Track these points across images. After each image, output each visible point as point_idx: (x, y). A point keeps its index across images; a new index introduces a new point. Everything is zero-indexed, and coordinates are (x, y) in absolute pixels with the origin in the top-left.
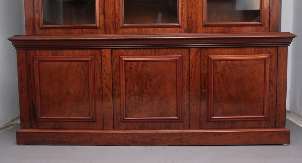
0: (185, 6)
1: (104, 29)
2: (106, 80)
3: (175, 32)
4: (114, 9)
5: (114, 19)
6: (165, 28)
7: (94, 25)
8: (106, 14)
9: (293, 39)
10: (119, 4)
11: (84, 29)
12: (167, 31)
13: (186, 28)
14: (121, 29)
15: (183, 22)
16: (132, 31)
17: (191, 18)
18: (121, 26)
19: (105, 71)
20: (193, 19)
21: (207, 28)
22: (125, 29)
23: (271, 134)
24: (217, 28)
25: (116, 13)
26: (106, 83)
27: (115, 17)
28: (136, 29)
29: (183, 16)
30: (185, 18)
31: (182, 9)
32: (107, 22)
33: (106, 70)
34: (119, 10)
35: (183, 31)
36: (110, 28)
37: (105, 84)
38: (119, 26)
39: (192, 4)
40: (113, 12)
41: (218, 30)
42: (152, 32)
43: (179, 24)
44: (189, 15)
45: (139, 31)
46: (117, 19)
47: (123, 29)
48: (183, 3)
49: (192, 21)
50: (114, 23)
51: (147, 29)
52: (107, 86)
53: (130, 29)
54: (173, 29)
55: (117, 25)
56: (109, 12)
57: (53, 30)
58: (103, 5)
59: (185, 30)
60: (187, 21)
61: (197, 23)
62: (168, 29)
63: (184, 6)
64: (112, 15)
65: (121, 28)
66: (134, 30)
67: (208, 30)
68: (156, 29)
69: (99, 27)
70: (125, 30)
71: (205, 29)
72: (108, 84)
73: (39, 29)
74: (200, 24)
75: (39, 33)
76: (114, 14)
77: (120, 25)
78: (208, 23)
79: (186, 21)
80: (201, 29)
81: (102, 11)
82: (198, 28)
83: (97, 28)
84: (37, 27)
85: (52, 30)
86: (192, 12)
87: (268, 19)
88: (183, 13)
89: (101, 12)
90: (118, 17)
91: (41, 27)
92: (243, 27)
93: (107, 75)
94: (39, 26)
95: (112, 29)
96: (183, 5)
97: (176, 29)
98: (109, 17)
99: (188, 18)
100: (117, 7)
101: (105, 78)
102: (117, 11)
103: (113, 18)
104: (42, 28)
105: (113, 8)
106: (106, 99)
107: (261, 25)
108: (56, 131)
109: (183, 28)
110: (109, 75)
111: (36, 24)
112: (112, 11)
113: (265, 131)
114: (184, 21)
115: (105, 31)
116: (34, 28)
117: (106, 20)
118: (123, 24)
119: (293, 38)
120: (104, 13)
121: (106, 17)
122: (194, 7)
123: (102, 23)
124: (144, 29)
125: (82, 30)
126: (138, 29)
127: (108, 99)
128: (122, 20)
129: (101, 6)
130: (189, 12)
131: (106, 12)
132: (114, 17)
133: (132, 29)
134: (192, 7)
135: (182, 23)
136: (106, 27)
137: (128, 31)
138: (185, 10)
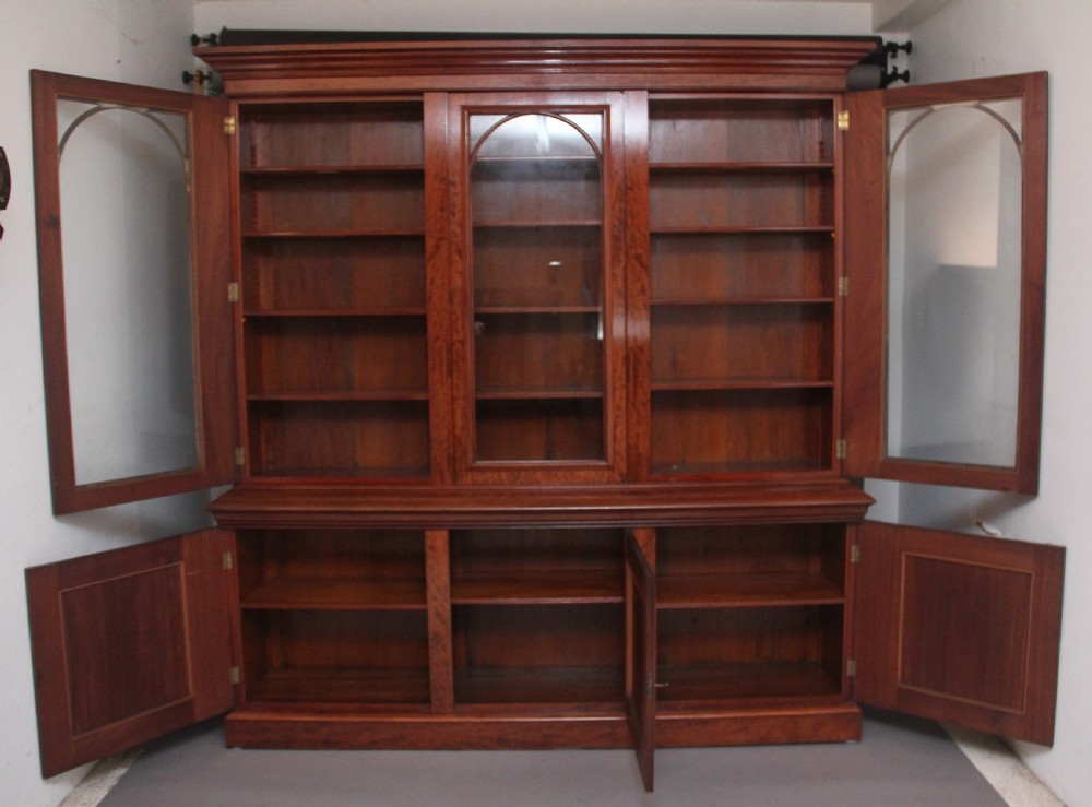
0: (623, 420)
2: (437, 600)
3: (597, 481)
4: (451, 427)
5: (451, 450)
6: (573, 473)
8: (432, 438)
10: (464, 415)
12: (579, 477)
13: (625, 473)
14: (470, 474)
15: (618, 458)
16: (496, 477)
17: (636, 448)
18: (469, 467)
19: (433, 580)
20: (641, 451)
22: (479, 474)
23: (819, 721)
25: (457, 436)
26: (436, 608)
27: (454, 445)
28: (504, 475)
29: (617, 444)
30: (622, 446)
31: (615, 426)
32: (435, 457)
33: (436, 579)
34: (463, 429)
35: (618, 478)
36: (441, 471)
37: (433, 610)
38: (464, 466)
39: (639, 414)
40: (449, 433)
42: (543, 482)
43: (607, 461)
44: (632, 441)
45: (512, 477)
46: (459, 449)
47: (474, 473)
48: (619, 413)
49: (639, 455)
50: (453, 460)
51: (531, 472)
52: (439, 615)
53: (491, 473)
54: (593, 473)
55: (458, 463)
56: (440, 434)
59: (621, 475)
60: (628, 454)
62: (583, 473)
63: (619, 420)
64: (448, 440)
65: (469, 471)
66: (500, 476)
68: (553, 473)
70: (479, 477)
72: (440, 609)
76: (451, 439)
77: (466, 465)
79: (624, 455)
86: (638, 435)
88: (618, 435)
90: (460, 445)
93: (438, 588)
95: (446, 473)
96: (617, 416)
97: (600, 474)
98: (439, 444)
99: (628, 447)
100: (459, 423)
101: (434, 598)
102: (458, 432)
103: (449, 447)
105: (449, 424)
106: (437, 644)
109: (617, 471)
110: (443, 590)
112: (446, 432)
114: (619, 454)
117: (432, 451)
118: (474, 462)
121: (432, 445)
122: (643, 423)
124: (523, 473)
126: (510, 473)
127: (441, 645)
128: (470, 455)
130: (632, 434)
131: (431, 434)
132: (452, 446)
133: (496, 474)
134: (639, 423)
135: (615, 460)
136: (434, 468)
137: (486, 477)
138: (621, 429)
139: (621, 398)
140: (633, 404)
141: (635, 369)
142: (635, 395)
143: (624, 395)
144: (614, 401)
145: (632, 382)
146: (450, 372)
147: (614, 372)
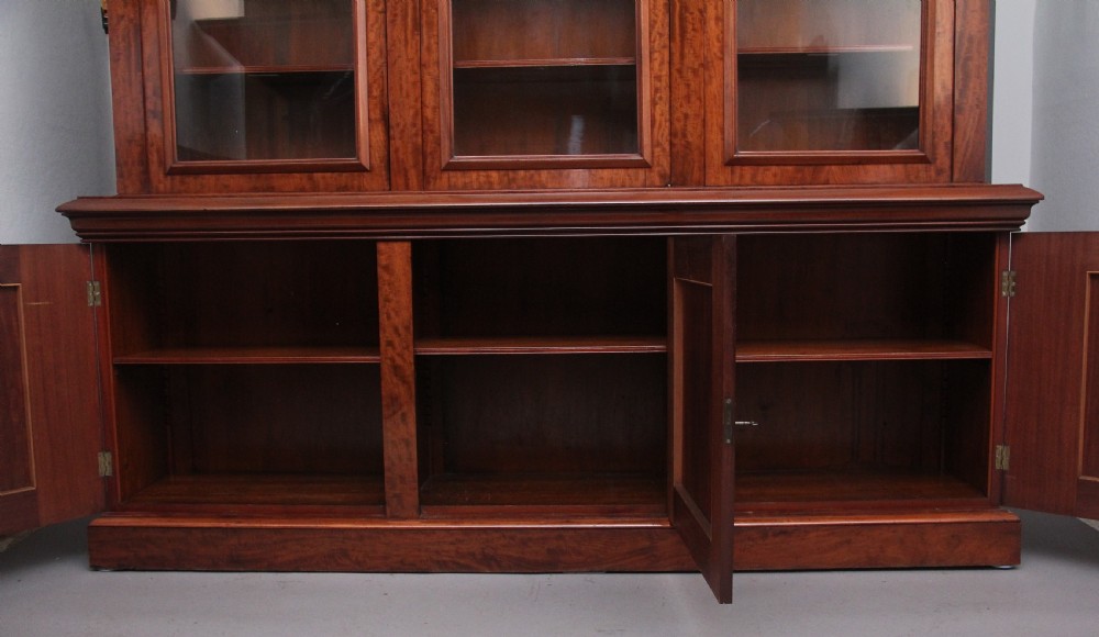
0: (665, 94)
1: (384, 173)
2: (394, 348)
3: (627, 184)
4: (419, 105)
5: (420, 140)
6: (593, 171)
7: (352, 160)
8: (392, 123)
9: (1034, 208)
10: (438, 88)
11: (315, 174)
12: (602, 178)
13: (668, 171)
14: (445, 175)
15: (657, 150)
16: (482, 179)
17: (684, 136)
18: (443, 165)
19: (389, 317)
20: (690, 139)
21: (738, 169)
22: (459, 174)
23: (958, 533)
24: (774, 168)
25: (427, 120)
26: (393, 360)
27: (423, 132)
28: (494, 174)
29: (656, 130)
30: (663, 135)
31: (654, 103)
32: (397, 151)
33: (393, 314)
34: (436, 108)
35: (657, 181)
36: (406, 171)
37: (388, 362)
38: (437, 164)
39: (688, 85)
40: (416, 114)
41: (775, 175)
42: (550, 186)
43: (642, 155)
44: (678, 126)
45: (506, 179)
46: (430, 137)
47: (452, 174)
48: (658, 84)
49: (688, 145)
50: (421, 153)
51: (532, 172)
52: (396, 369)
53: (474, 175)
54: (622, 172)
55: (429, 160)
56: (404, 116)
57: (210, 179)
58: (382, 91)
59: (662, 176)
60: (672, 145)
61: (703, 154)
62: (607, 173)
63: (658, 95)
64: (414, 125)
65: (445, 170)
66: (488, 176)
67: (742, 176)
68: (565, 172)
69: (368, 167)
70: (458, 178)
71: (733, 172)
72: (399, 361)
73: (161, 175)
74: (716, 158)
75: (161, 187)
76: (419, 122)
77: (440, 163)
78: (743, 154)
79: (668, 148)
80: (716, 173)
81: (378, 111)
82: (707, 170)
83: (360, 169)
84: (154, 167)
85: (207, 176)
86: (686, 116)
87: (948, 139)
88: (658, 117)
89: (377, 115)
90: (432, 132)
91: (172, 168)
92: (861, 167)
93: (396, 330)
94: (162, 163)
95: (413, 174)
96: (657, 90)
97: (631, 172)
98: (403, 131)
99: (672, 134)
100: (430, 100)
101: (390, 343)
102: (429, 113)
103: (416, 135)
104: (172, 172)
105: (416, 101)
106: (394, 413)
107: (923, 160)
108: (223, 525)
109: (656, 169)
110: (401, 330)
111: (154, 158)
112: (412, 112)
113: (938, 520)
114: (659, 144)
115: (389, 179)
116: (146, 172)
117: (392, 142)
118: (452, 157)
119: (1033, 204)
120: (386, 119)
121: (392, 132)
122: (693, 99)
123: (379, 154)
124: (522, 173)
125: (310, 179)
126: (502, 173)
127: (400, 413)
128: (446, 144)
129: (376, 93)
130: (678, 114)
131: (391, 116)
132: (420, 133)
133: (482, 173)
134: (688, 98)
135: (653, 153)
136: (394, 166)
137: (467, 180)
138: (662, 108)
139: (662, 63)
140: (680, 71)
141: (682, 19)
142: (682, 56)
143: (667, 58)
144: (651, 69)
145: (678, 38)
146: (418, 26)
147: (652, 26)
